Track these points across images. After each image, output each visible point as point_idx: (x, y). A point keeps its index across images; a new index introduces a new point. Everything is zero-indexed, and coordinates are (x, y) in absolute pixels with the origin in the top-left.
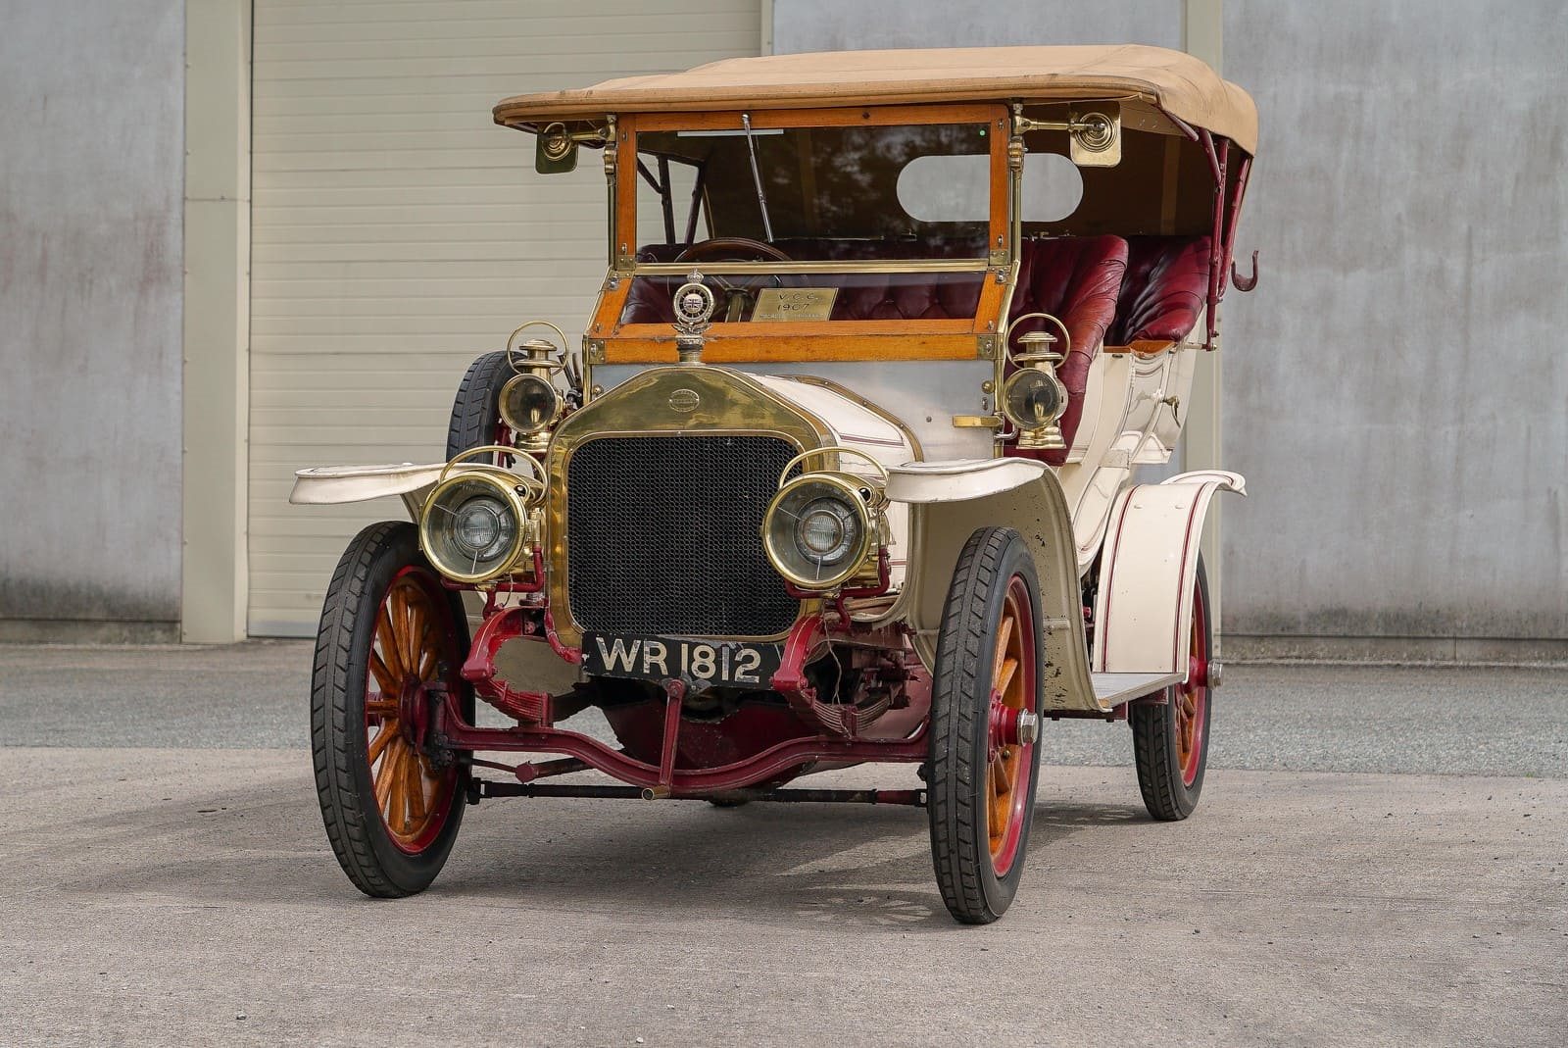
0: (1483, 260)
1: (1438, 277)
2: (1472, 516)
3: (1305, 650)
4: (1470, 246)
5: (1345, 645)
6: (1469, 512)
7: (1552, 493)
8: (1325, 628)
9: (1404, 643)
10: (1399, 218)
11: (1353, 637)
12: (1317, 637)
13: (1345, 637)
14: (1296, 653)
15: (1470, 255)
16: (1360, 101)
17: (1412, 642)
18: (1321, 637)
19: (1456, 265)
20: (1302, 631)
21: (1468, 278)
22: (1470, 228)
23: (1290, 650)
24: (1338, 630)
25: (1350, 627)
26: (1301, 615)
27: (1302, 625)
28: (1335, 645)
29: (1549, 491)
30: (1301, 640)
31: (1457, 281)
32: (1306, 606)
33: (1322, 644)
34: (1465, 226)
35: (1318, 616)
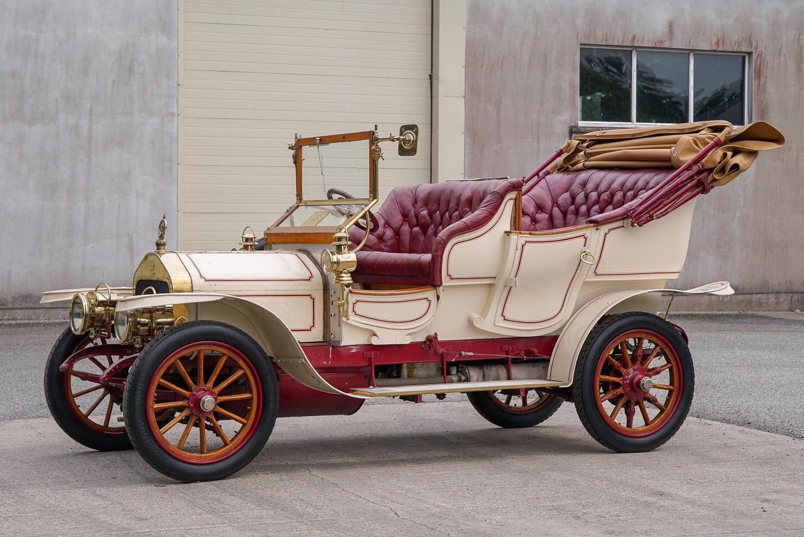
0: (97, 122)
1: (76, 128)
2: (93, 247)
3: (11, 316)
4: (91, 115)
5: (31, 312)
6: (92, 245)
7: (130, 237)
8: (21, 304)
9: (60, 311)
10: (57, 100)
11: (35, 308)
12: (17, 308)
13: (31, 308)
14: (6, 318)
15: (91, 119)
16: (37, 40)
17: (64, 309)
18: (19, 309)
19: (84, 124)
20: (10, 306)
21: (90, 130)
22: (91, 106)
23: (3, 316)
24: (27, 305)
25: (33, 303)
26: (9, 299)
27: (9, 303)
28: (26, 312)
29: (129, 235)
30: (8, 310)
31: (84, 131)
32: (11, 293)
33: (19, 312)
34: (89, 105)
35: (17, 298)
